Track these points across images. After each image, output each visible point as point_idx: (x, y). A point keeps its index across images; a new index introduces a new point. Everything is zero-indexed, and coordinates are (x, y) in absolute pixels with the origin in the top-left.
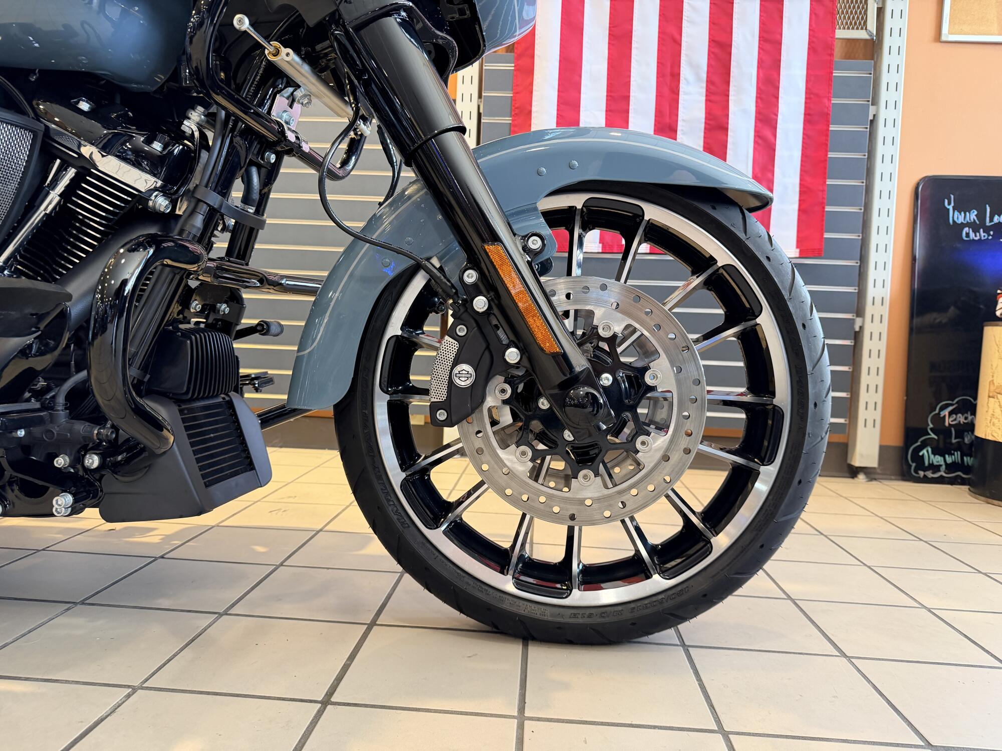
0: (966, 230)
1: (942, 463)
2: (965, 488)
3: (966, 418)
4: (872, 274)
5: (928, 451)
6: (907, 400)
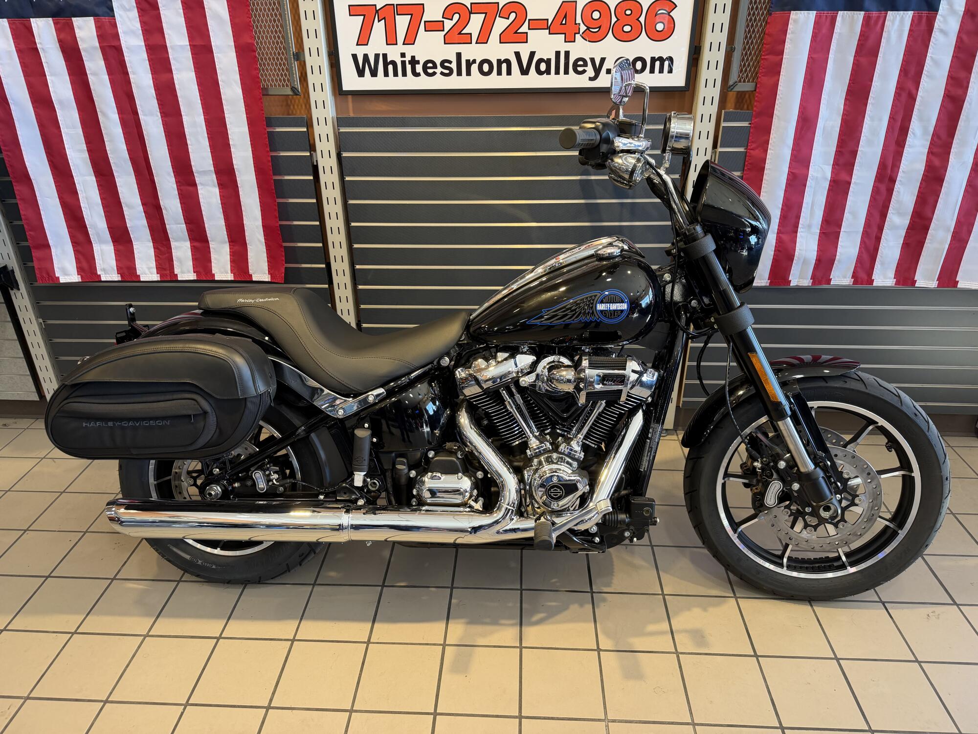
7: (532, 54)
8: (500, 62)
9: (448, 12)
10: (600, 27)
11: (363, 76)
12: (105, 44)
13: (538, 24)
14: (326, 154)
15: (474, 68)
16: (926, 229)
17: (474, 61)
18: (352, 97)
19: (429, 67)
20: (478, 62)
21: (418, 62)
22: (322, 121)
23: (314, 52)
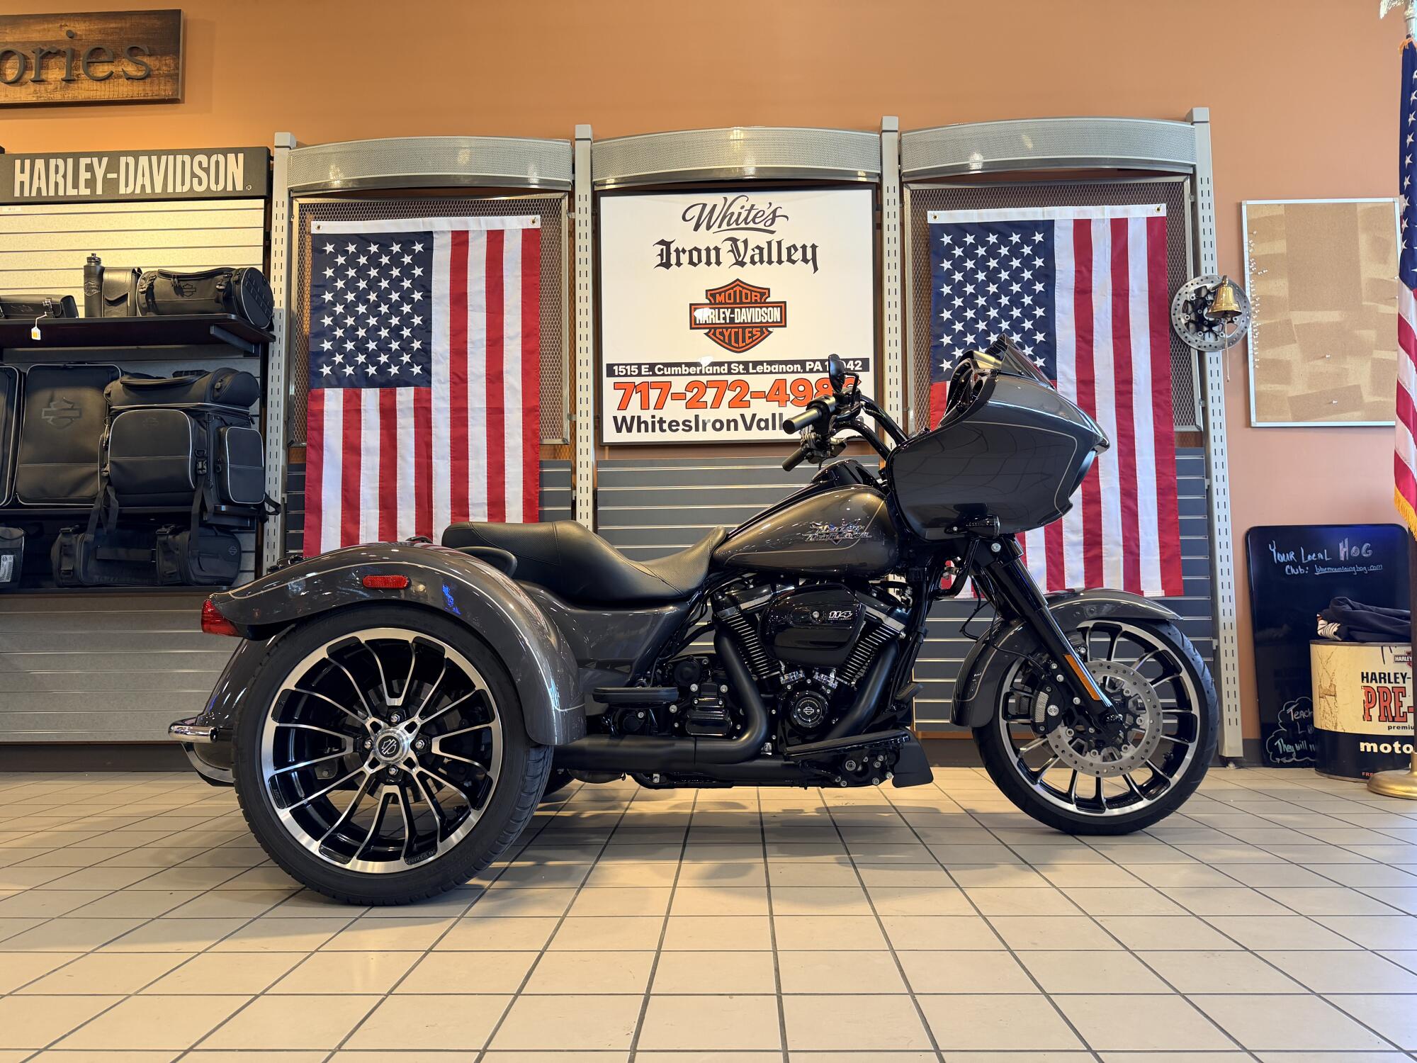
0: (1288, 566)
1: (1293, 750)
2: (1313, 769)
3: (1307, 714)
4: (1221, 606)
5: (1280, 741)
6: (1259, 703)
7: (754, 416)
8: (729, 422)
9: (689, 387)
10: (805, 397)
11: (621, 432)
12: (418, 405)
13: (758, 395)
14: (584, 490)
15: (709, 426)
16: (1100, 544)
17: (709, 421)
18: (609, 449)
19: (673, 425)
20: (712, 421)
21: (665, 422)
22: (584, 465)
23: (584, 414)
